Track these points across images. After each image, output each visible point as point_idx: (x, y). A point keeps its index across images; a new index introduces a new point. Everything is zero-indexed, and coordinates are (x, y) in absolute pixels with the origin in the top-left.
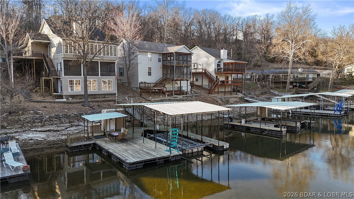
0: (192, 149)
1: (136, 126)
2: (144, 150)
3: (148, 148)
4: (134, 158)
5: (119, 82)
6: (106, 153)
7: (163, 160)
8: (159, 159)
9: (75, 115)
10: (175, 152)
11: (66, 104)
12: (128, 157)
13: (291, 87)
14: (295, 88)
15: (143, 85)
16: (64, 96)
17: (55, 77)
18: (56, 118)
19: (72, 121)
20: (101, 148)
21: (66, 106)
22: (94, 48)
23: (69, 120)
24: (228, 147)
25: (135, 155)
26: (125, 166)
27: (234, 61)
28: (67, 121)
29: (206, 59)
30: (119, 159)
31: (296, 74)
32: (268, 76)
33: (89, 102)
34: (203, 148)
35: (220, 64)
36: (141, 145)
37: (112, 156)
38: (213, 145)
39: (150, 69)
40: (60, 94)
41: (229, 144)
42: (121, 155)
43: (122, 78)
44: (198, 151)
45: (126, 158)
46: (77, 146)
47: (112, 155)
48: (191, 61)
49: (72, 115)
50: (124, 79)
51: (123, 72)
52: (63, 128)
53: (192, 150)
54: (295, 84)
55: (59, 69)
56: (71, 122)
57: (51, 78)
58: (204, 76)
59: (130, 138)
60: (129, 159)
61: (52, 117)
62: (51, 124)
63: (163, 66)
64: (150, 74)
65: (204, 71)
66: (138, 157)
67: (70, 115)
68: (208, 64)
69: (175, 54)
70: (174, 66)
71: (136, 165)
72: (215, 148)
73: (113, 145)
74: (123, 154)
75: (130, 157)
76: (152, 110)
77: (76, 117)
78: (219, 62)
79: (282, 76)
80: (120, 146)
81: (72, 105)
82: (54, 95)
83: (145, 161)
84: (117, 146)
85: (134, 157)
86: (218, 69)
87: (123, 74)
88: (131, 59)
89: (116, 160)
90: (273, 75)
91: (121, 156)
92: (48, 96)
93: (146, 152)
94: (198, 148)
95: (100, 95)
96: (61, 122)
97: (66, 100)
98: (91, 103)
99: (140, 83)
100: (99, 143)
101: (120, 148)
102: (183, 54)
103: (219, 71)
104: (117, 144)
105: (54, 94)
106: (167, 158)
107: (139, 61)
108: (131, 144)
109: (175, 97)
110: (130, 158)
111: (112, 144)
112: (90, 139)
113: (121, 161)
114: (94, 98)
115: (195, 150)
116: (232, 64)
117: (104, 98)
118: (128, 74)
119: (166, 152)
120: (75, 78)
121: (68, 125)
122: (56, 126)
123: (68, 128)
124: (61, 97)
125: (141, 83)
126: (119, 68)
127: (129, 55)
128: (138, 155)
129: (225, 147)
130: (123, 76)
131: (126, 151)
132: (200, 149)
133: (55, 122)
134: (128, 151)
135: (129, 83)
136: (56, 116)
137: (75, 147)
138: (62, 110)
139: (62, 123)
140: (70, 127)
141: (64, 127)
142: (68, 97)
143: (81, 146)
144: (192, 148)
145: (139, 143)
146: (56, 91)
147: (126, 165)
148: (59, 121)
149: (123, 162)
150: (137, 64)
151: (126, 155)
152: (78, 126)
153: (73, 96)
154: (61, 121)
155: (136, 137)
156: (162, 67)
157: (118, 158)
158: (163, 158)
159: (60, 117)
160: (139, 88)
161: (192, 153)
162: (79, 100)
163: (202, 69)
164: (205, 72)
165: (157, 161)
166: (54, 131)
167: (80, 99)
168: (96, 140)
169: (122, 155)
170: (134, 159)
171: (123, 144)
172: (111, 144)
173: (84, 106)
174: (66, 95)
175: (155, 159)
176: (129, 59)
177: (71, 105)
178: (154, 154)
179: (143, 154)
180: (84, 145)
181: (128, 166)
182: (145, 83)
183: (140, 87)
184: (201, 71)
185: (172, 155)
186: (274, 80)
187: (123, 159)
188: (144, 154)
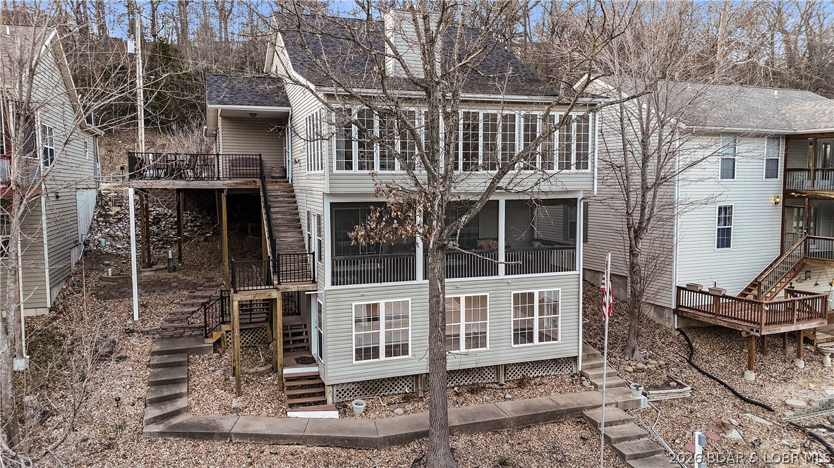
15: (690, 300)
16: (328, 389)
17: (294, 288)
22: (481, 132)
33: (451, 430)
39: (725, 213)
40: (317, 370)
55: (315, 248)
57: (275, 295)
63: (785, 197)
64: (724, 239)
81: (362, 457)
95: (502, 372)
97: (335, 414)
99: (679, 288)
105: (286, 371)
117: (520, 383)
120: (384, 295)
125: (692, 288)
156: (780, 200)
160: (675, 311)
174: (338, 385)
182: (716, 294)
183: (678, 305)
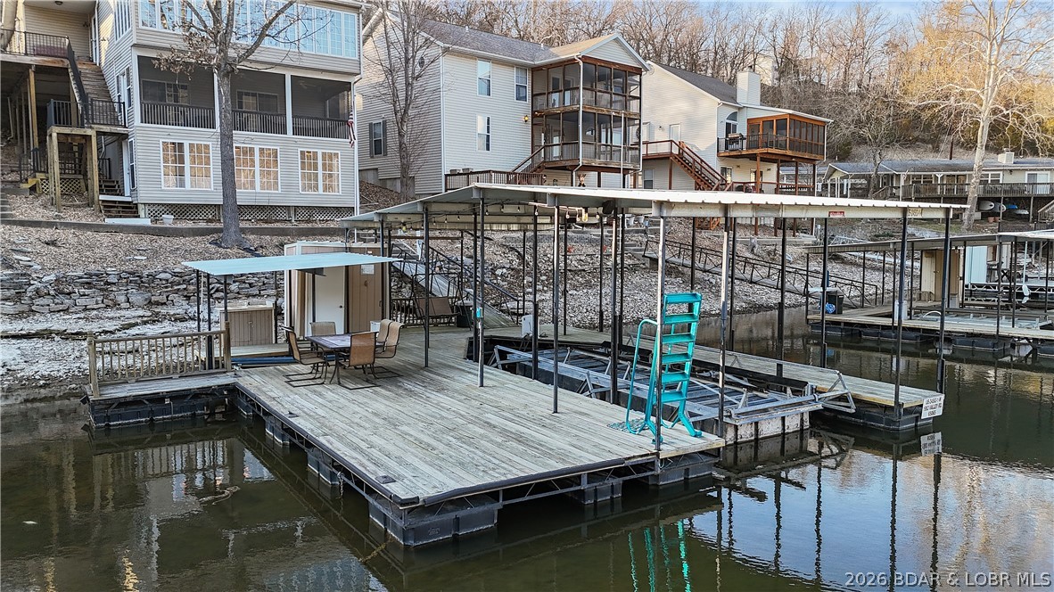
0: (756, 423)
1: (436, 325)
2: (494, 420)
3: (511, 410)
4: (440, 469)
5: (371, 178)
6: (282, 437)
7: (619, 480)
8: (597, 473)
9: (175, 274)
10: (680, 439)
11: (147, 238)
12: (400, 461)
13: (978, 215)
14: (991, 219)
15: (459, 184)
16: (141, 207)
17: (106, 129)
18: (89, 285)
19: (163, 299)
20: (259, 407)
21: (145, 242)
23: (147, 295)
24: (939, 412)
25: (441, 447)
26: (385, 519)
27: (791, 112)
28: (137, 298)
29: (684, 106)
30: (347, 474)
31: (990, 173)
32: (890, 177)
33: (243, 231)
34: (806, 417)
35: (735, 126)
36: (468, 398)
37: (311, 454)
38: (857, 400)
40: (130, 200)
41: (943, 396)
42: (357, 448)
43: (379, 162)
44: (784, 434)
45: (387, 468)
46: (137, 401)
47: (309, 445)
48: (640, 98)
49: (162, 276)
50: (389, 165)
51: (385, 139)
52: (110, 326)
53: (757, 430)
54: (989, 206)
55: (124, 99)
56: (158, 304)
57: (89, 132)
58: (677, 168)
59: (412, 365)
60: (408, 474)
61: (72, 281)
62: (61, 307)
63: (534, 116)
65: (675, 151)
66: (462, 464)
67: (152, 277)
68: (694, 124)
69: (581, 64)
70: (577, 111)
71: (452, 515)
72: (872, 418)
73: (320, 395)
74: (375, 440)
75: (416, 462)
76: (499, 272)
77: (179, 284)
78: (733, 116)
79: (942, 178)
80: (362, 399)
81: (171, 239)
82: (103, 201)
83: (513, 490)
84: (342, 400)
85: (438, 462)
86: (729, 142)
87: (386, 146)
88: (413, 73)
89: (332, 476)
90: (908, 176)
91: (362, 451)
92: (79, 206)
93: (504, 432)
94: (783, 419)
95: (292, 212)
96: (110, 303)
97: (147, 221)
98: (252, 237)
99: (446, 175)
100: (255, 384)
101: (357, 409)
102: (613, 67)
103: (734, 146)
104: (345, 391)
105: (102, 197)
106: (640, 467)
107: (444, 80)
108: (418, 389)
109: (579, 232)
110: (415, 469)
111: (319, 388)
112: (211, 368)
113: (360, 483)
114: (266, 222)
115: (770, 428)
116: (781, 122)
117: (308, 221)
118: (401, 135)
119: (619, 433)
120: (190, 136)
121: (141, 312)
122: (82, 315)
123: (136, 324)
124: (130, 209)
125: (454, 174)
126: (371, 124)
127: (407, 60)
128: (465, 450)
129: (925, 415)
130: (386, 155)
131: (393, 423)
132: (793, 424)
133: (82, 301)
134: (404, 428)
135: (407, 179)
136: (90, 275)
137: (124, 403)
138: (121, 254)
139: (116, 305)
140: (145, 323)
141: (115, 323)
142: (158, 209)
143: (157, 399)
144: (755, 418)
145: (457, 386)
146: (111, 185)
147: (389, 514)
148: (100, 299)
149: (370, 491)
150: (437, 90)
151: (390, 447)
152: (182, 320)
153: (180, 210)
154: (112, 296)
155: (440, 364)
156: (529, 119)
157: (339, 468)
158: (618, 472)
159: (107, 283)
161: (757, 441)
162: (202, 225)
163: (671, 141)
164: (680, 155)
165: (584, 486)
166: (66, 336)
167: (210, 221)
168: (242, 372)
169: (363, 445)
170: (440, 476)
171: (375, 393)
172: (315, 392)
173: (220, 247)
174: (149, 204)
175: (568, 479)
176: (407, 78)
177: (167, 239)
178: (557, 441)
179: (491, 441)
180: (177, 396)
181: (400, 524)
182: (468, 173)
183: (446, 189)
184: (664, 149)
185: (667, 451)
186: (916, 192)
187: (372, 473)
188: (499, 445)
